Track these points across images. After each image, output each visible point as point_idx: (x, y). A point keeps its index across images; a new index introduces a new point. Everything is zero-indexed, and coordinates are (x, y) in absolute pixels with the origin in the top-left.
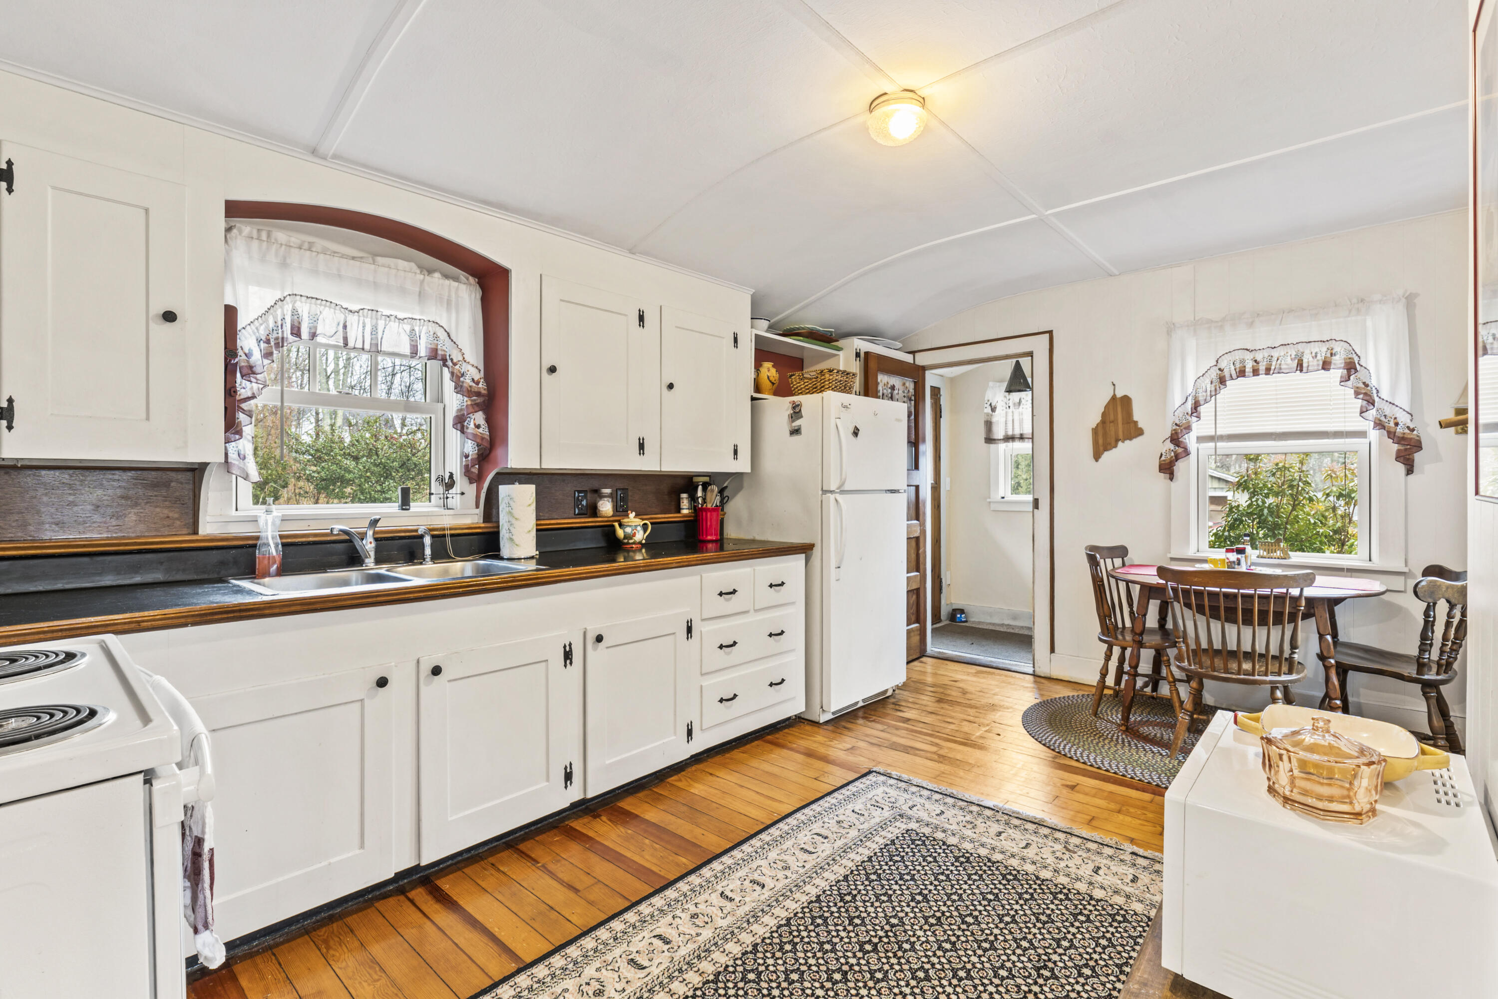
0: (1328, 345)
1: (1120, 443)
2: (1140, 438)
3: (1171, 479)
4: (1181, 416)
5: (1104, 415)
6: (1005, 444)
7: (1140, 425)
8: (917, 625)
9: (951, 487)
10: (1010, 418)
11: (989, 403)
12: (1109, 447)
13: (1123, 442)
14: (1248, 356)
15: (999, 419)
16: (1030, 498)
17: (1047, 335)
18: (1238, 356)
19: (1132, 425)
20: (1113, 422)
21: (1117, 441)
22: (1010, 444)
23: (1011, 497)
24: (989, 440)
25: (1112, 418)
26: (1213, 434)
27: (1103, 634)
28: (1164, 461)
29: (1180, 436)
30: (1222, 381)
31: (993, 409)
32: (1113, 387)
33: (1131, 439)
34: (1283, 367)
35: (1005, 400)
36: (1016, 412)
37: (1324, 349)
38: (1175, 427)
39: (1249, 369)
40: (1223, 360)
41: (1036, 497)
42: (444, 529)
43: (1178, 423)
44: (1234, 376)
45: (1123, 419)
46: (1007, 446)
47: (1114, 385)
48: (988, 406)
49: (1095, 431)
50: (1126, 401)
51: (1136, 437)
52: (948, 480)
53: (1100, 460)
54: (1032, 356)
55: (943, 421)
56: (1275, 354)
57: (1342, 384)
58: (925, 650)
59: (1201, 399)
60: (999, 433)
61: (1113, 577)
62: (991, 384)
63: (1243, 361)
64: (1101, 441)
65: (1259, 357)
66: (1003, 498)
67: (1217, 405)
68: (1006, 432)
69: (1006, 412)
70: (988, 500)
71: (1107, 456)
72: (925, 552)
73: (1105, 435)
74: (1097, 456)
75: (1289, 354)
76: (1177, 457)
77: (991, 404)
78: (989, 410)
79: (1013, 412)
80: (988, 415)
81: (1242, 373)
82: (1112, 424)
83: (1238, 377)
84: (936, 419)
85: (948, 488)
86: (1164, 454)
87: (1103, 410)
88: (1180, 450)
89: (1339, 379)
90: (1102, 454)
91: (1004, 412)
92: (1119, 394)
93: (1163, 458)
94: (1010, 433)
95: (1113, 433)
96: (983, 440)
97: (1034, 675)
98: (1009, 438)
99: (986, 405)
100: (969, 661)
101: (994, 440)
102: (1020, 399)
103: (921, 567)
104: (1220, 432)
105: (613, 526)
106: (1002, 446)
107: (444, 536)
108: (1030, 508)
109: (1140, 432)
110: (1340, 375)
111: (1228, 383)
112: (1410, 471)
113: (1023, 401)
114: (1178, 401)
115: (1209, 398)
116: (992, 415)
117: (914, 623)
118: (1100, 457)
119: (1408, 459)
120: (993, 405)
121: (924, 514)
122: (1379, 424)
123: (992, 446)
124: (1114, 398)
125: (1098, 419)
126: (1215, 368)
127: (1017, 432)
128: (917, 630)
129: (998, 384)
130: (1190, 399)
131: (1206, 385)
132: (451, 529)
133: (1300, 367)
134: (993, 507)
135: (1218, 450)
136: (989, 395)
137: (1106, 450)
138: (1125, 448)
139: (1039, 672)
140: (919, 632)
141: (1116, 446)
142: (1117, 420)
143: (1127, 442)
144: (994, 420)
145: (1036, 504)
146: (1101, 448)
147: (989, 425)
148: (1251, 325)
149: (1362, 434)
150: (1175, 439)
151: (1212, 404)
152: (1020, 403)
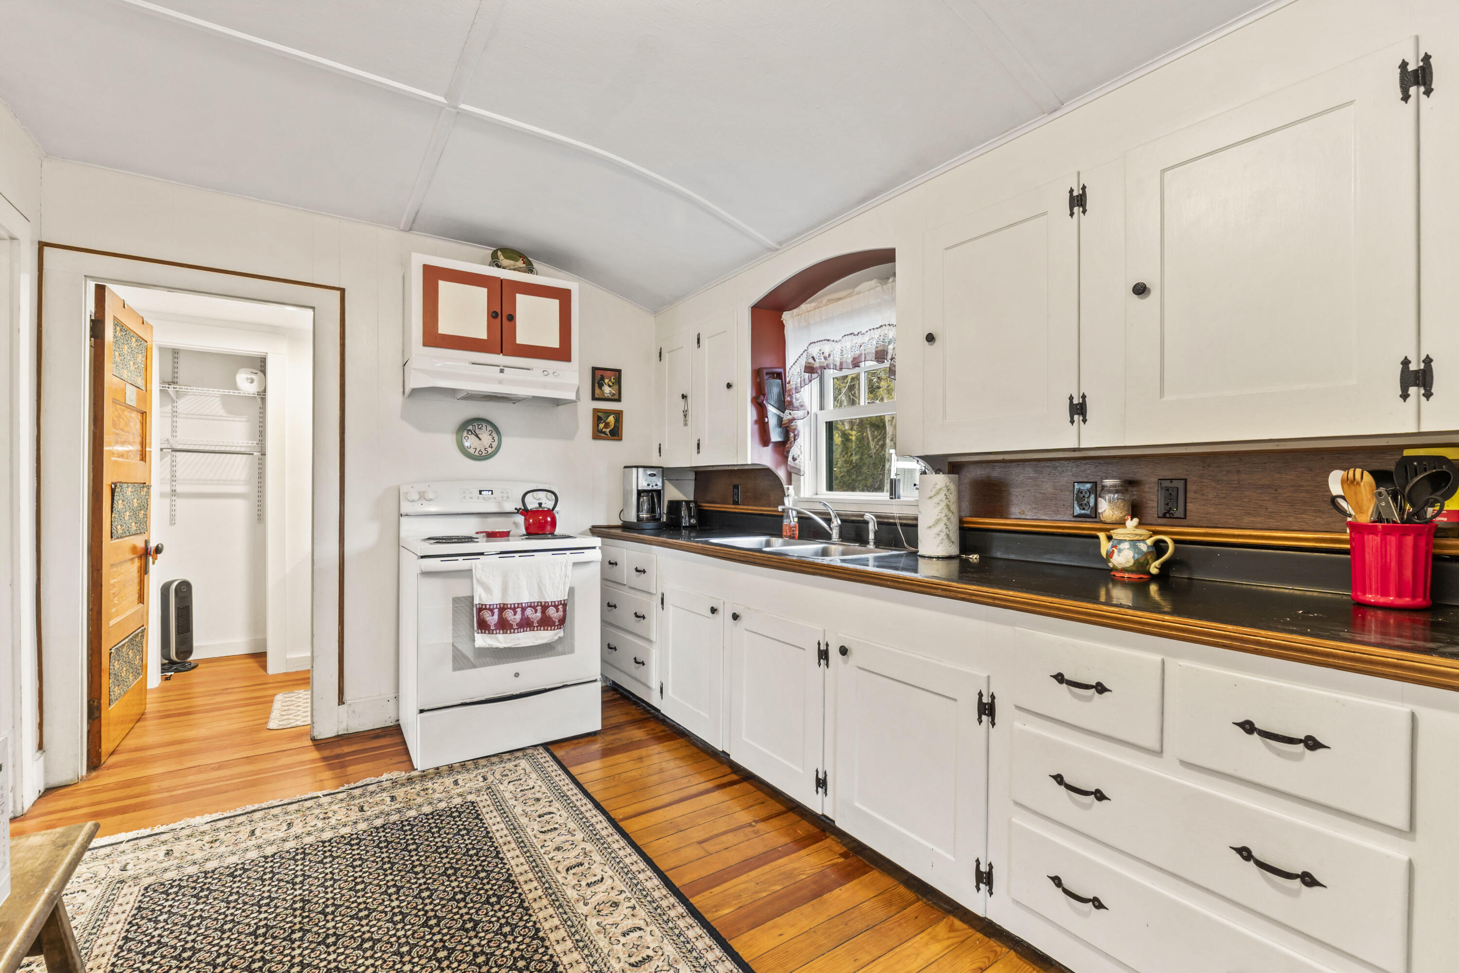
42: (893, 518)
105: (1097, 537)
107: (895, 524)
132: (900, 518)
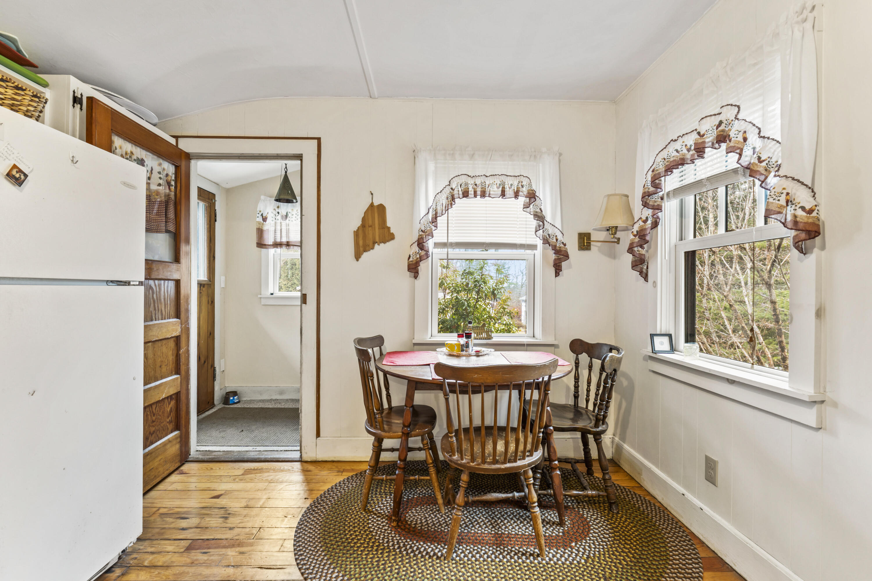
0: (518, 179)
1: (376, 245)
2: (392, 242)
3: (416, 277)
4: (426, 224)
5: (364, 219)
6: (274, 249)
7: (392, 231)
8: (177, 432)
9: (226, 284)
10: (278, 228)
11: (261, 214)
12: (367, 248)
13: (379, 245)
14: (471, 181)
15: (269, 227)
16: (299, 294)
17: (316, 141)
18: (463, 179)
19: (386, 230)
20: (371, 226)
21: (374, 243)
22: (278, 250)
23: (278, 293)
24: (261, 245)
25: (370, 223)
26: (446, 241)
27: (371, 426)
28: (412, 261)
29: (425, 241)
30: (452, 199)
31: (265, 219)
32: (371, 196)
33: (384, 242)
34: (491, 193)
35: (275, 212)
36: (284, 223)
37: (516, 183)
38: (421, 233)
39: (471, 192)
40: (454, 182)
41: (304, 293)
43: (423, 230)
44: (461, 196)
45: (379, 224)
46: (275, 252)
47: (372, 194)
48: (259, 215)
49: (356, 234)
50: (382, 208)
51: (388, 241)
52: (223, 278)
53: (360, 260)
54: (301, 160)
55: (219, 226)
56: (488, 181)
57: (524, 210)
58: (188, 453)
59: (439, 211)
60: (269, 239)
61: (382, 370)
62: (262, 197)
63: (467, 184)
64: (361, 243)
65: (478, 182)
66: (272, 294)
67: (449, 218)
68: (275, 239)
69: (275, 222)
70: (259, 296)
71: (365, 256)
72: (188, 351)
73: (365, 237)
74: (358, 257)
75: (495, 183)
76: (421, 259)
77: (262, 215)
78: (260, 219)
79: (281, 223)
80: (259, 223)
81: (466, 194)
82: (370, 228)
83: (463, 197)
84: (210, 221)
85: (223, 285)
86: (412, 256)
87: (363, 215)
88: (423, 253)
89: (522, 206)
90: (362, 254)
91: (274, 222)
92: (376, 203)
93: (411, 259)
94: (278, 240)
95: (371, 236)
96: (256, 245)
97: (301, 461)
98: (277, 245)
99: (258, 215)
100: (237, 457)
101: (265, 245)
102: (287, 213)
103: (183, 368)
104: (452, 240)
106: (272, 251)
108: (299, 303)
109: (392, 237)
110: (523, 203)
111: (457, 200)
112: (557, 274)
113: (290, 215)
114: (423, 212)
115: (444, 212)
116: (263, 224)
117: (172, 432)
118: (360, 257)
119: (559, 266)
120: (264, 215)
121: (187, 311)
122: (546, 241)
123: (263, 250)
124: (372, 205)
125: (358, 223)
126: (448, 187)
127: (284, 240)
128: (176, 438)
129: (269, 198)
130: (431, 210)
131: (443, 200)
133: (503, 194)
134: (263, 302)
135: (449, 255)
136: (261, 207)
137: (365, 251)
138: (380, 249)
139: (305, 457)
140: (179, 440)
141: (373, 248)
142: (374, 225)
143: (382, 245)
144: (265, 228)
145: (304, 299)
146: (361, 249)
147: (260, 232)
148: (472, 156)
149: (533, 247)
150: (421, 244)
151: (445, 217)
152: (286, 216)
